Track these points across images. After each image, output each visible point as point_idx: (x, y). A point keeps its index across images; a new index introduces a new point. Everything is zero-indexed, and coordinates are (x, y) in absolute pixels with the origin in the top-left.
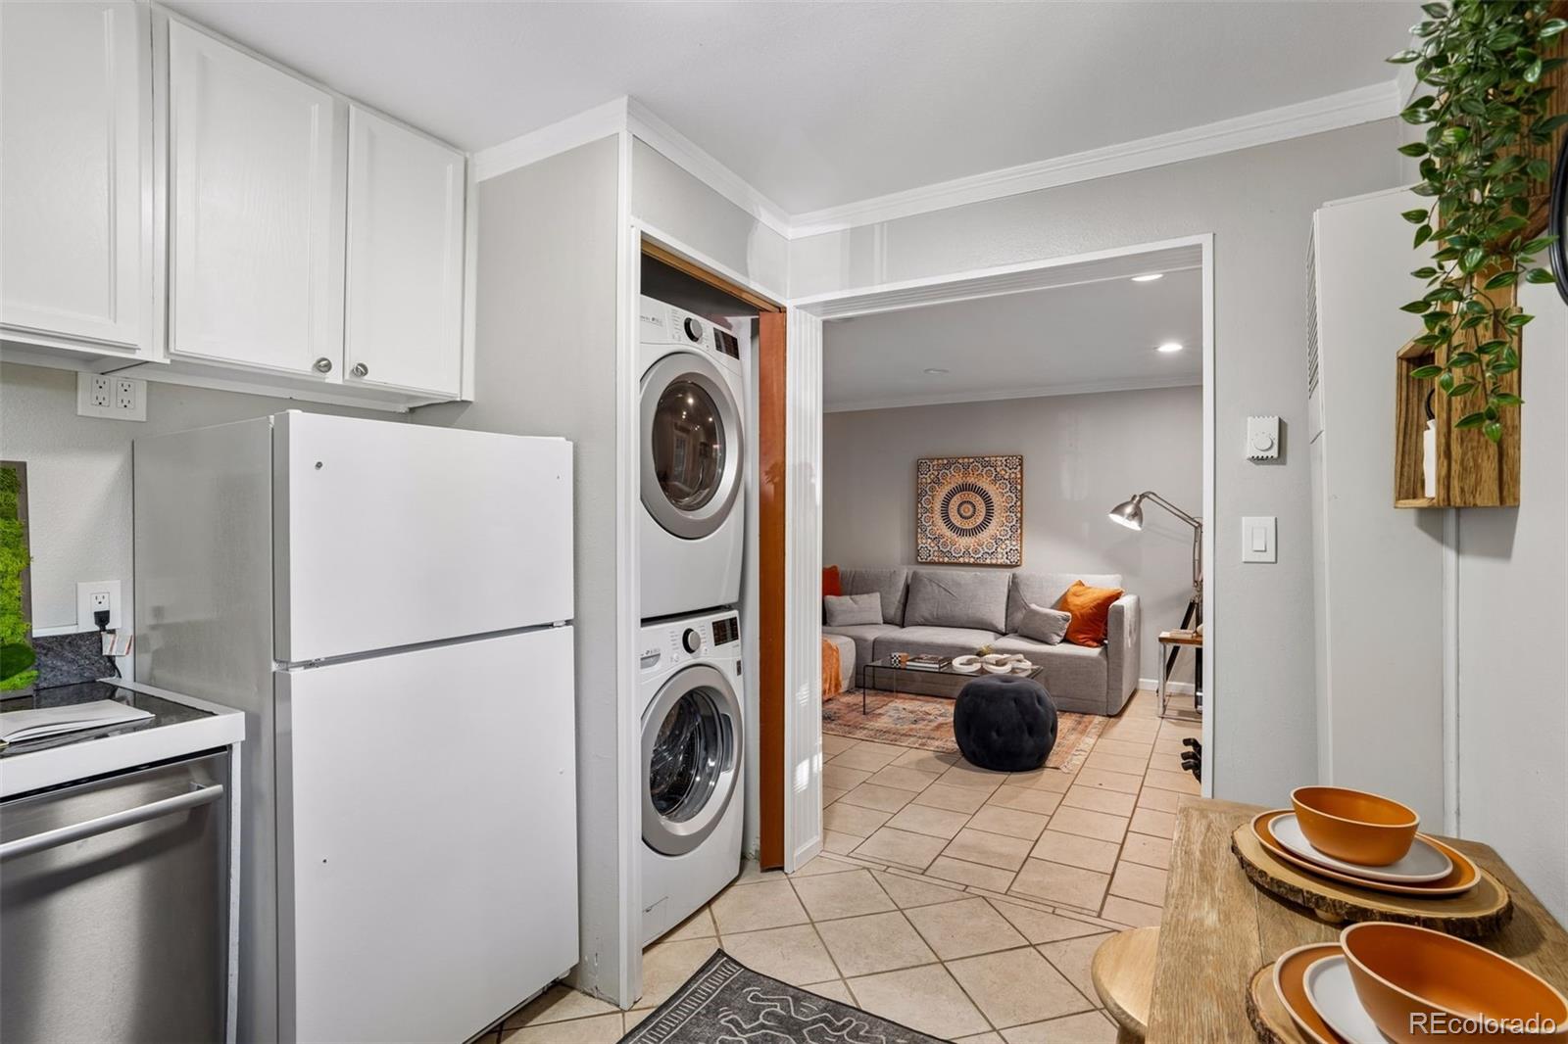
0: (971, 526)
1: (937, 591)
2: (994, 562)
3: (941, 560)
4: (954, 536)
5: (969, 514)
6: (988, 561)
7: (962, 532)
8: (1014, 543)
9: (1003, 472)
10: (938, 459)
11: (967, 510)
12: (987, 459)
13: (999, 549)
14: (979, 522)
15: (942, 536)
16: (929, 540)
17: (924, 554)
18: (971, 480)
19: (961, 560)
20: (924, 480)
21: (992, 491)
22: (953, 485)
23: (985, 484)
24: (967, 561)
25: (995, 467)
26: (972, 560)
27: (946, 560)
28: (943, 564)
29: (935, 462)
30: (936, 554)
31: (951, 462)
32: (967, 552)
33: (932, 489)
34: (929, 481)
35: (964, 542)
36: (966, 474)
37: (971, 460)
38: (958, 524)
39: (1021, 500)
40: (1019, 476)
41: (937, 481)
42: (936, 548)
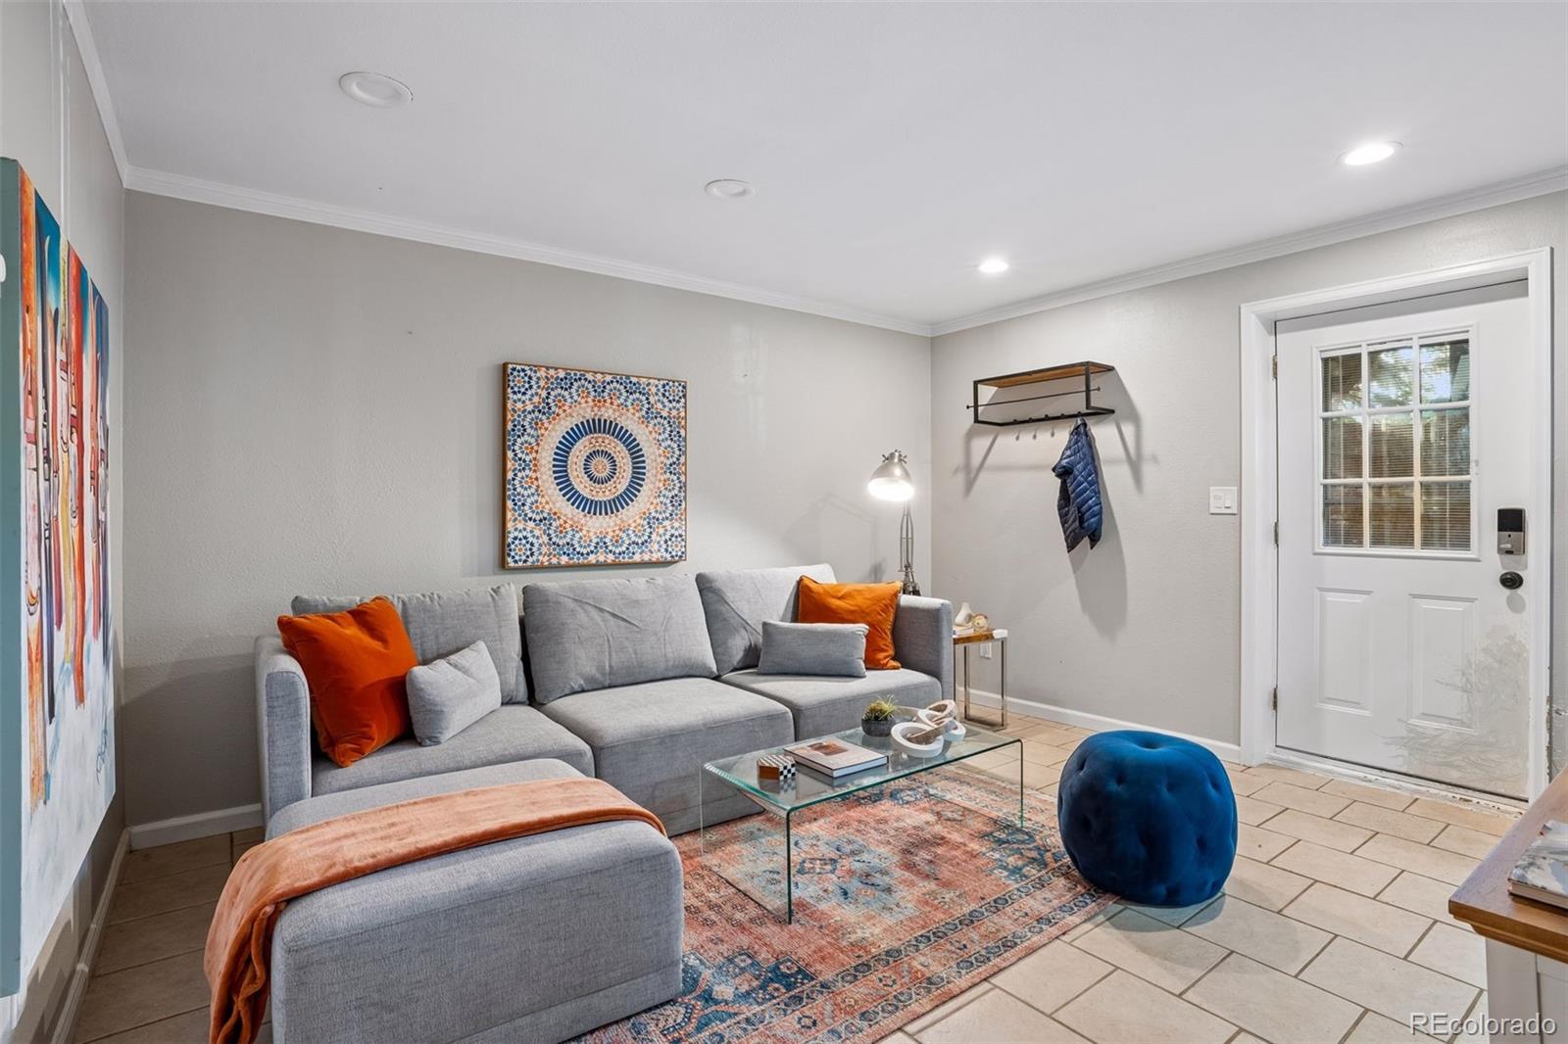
0: (608, 496)
1: (599, 620)
2: (646, 558)
3: (554, 561)
4: (578, 514)
5: (604, 475)
6: (637, 558)
7: (592, 507)
8: (676, 525)
9: (660, 406)
10: (548, 368)
11: (601, 467)
12: (634, 380)
13: (654, 536)
14: (622, 488)
15: (555, 515)
16: (531, 524)
17: (518, 552)
18: (608, 413)
19: (592, 558)
20: (519, 405)
21: (643, 435)
22: (576, 420)
23: (630, 422)
24: (602, 559)
25: (647, 395)
26: (611, 557)
27: (564, 559)
28: (559, 568)
29: (542, 373)
30: (544, 550)
31: (570, 380)
32: (601, 544)
33: (536, 424)
34: (530, 408)
35: (597, 526)
36: (599, 402)
37: (608, 378)
38: (585, 493)
39: (685, 453)
40: (683, 414)
41: (545, 409)
42: (545, 539)
